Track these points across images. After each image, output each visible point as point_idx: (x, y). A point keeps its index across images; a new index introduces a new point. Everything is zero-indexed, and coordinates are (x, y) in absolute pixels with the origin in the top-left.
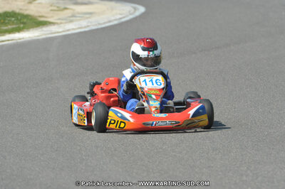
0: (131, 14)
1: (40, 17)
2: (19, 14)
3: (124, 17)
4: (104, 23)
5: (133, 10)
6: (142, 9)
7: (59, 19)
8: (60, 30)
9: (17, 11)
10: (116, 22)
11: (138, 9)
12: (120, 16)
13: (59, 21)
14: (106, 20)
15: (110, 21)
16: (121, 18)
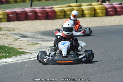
1: (20, 49)
2: (7, 47)
7: (31, 50)
8: (31, 57)
9: (6, 45)
13: (31, 52)
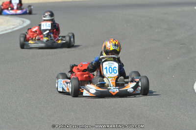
0: (20, 25)
3: (15, 27)
4: (2, 31)
5: (22, 22)
6: (28, 22)
10: (10, 31)
11: (26, 22)
12: (13, 27)
14: (3, 29)
15: (6, 30)
16: (13, 28)
